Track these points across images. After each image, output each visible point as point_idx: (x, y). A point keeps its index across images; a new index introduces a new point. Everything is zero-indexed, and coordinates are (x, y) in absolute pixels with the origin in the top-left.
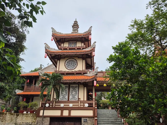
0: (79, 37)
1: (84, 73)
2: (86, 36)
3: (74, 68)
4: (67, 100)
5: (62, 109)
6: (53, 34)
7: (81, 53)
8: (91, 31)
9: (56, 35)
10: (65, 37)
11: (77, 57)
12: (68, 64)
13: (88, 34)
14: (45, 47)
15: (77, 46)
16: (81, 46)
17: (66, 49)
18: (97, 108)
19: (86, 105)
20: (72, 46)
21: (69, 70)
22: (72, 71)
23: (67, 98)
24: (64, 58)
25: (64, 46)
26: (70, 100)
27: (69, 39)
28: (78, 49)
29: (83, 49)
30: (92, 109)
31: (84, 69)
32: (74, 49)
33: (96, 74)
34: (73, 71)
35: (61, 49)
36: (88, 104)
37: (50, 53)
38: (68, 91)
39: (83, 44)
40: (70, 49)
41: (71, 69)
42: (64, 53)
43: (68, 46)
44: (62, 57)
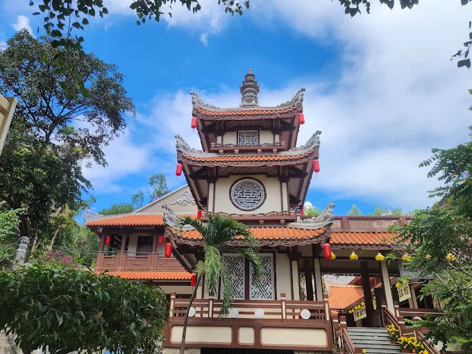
0: (268, 117)
1: (288, 221)
2: (289, 115)
3: (255, 206)
4: (243, 299)
5: (235, 325)
6: (195, 109)
7: (279, 164)
8: (302, 100)
9: (203, 113)
10: (229, 118)
11: (262, 173)
12: (239, 194)
13: (295, 109)
14: (177, 147)
15: (261, 143)
16: (272, 142)
17: (232, 152)
18: (345, 323)
19: (306, 314)
20: (247, 142)
21: (242, 210)
22: (252, 213)
23: (243, 291)
24: (227, 176)
25: (224, 143)
26: (251, 299)
27: (237, 124)
28: (264, 151)
29: (279, 150)
30: (322, 325)
31: (286, 208)
32: (256, 151)
33: (327, 222)
34: (255, 212)
35: (217, 152)
36: (311, 311)
37: (191, 163)
38: (244, 272)
39: (277, 137)
40: (241, 151)
41: (249, 209)
42: (229, 164)
43: (234, 142)
44: (220, 173)
